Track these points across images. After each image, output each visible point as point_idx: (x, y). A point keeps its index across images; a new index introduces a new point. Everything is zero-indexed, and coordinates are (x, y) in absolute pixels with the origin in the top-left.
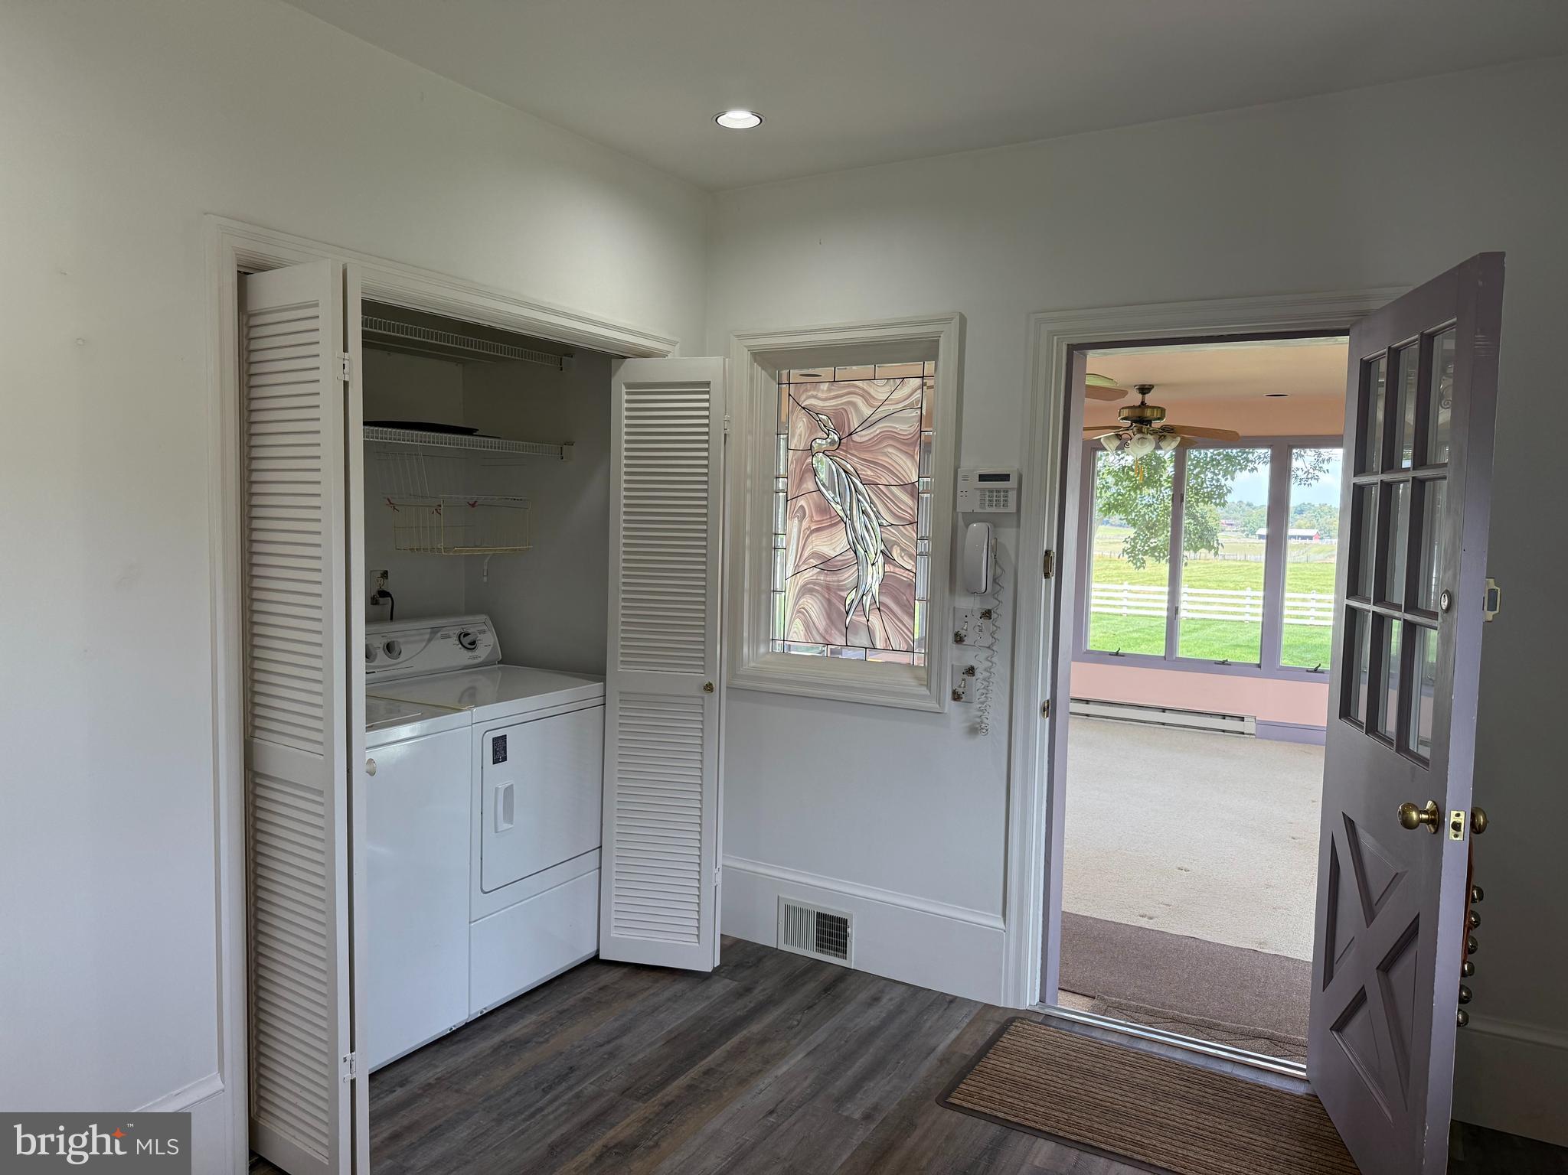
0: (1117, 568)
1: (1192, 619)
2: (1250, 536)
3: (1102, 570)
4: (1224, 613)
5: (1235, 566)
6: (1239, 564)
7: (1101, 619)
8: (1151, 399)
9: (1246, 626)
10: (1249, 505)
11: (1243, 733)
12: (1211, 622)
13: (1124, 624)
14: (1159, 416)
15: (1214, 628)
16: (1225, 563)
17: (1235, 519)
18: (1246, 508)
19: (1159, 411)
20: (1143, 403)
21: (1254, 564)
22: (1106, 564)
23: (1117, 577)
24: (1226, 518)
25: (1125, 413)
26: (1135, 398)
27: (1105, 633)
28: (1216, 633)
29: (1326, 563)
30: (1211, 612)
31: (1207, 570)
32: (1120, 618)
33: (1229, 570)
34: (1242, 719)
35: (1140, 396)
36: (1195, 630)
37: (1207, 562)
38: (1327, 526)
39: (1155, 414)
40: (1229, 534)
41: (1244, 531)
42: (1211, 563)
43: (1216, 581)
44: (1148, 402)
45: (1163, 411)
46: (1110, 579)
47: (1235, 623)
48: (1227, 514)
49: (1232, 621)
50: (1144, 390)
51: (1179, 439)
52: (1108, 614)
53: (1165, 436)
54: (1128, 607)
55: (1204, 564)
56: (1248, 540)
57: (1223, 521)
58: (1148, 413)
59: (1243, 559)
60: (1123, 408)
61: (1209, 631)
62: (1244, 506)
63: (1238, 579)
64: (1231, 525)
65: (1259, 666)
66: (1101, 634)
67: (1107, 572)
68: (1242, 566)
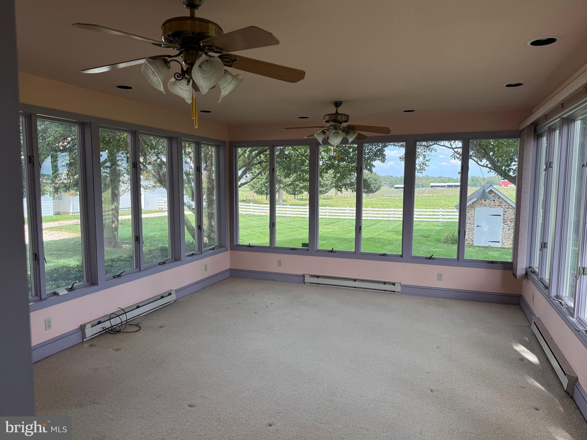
0: (347, 200)
1: (372, 220)
2: (392, 188)
3: (341, 201)
4: (384, 217)
5: (387, 199)
6: (388, 198)
7: (339, 221)
8: (341, 110)
9: (392, 222)
10: (391, 177)
11: (395, 292)
12: (379, 221)
13: (347, 223)
14: (345, 120)
15: (380, 223)
16: (384, 198)
17: (387, 182)
18: (390, 178)
19: (346, 117)
20: (337, 112)
21: (393, 198)
22: (343, 199)
23: (346, 204)
24: (384, 181)
25: (327, 118)
26: (332, 110)
27: (340, 227)
28: (381, 226)
29: (418, 197)
30: (379, 217)
31: (378, 200)
32: (346, 221)
33: (385, 200)
34: (394, 284)
35: (335, 108)
36: (374, 224)
37: (377, 197)
38: (418, 183)
39: (343, 118)
40: (385, 187)
41: (390, 186)
42: (379, 198)
43: (381, 205)
44: (339, 112)
45: (348, 116)
46: (344, 205)
47: (388, 221)
48: (384, 180)
49: (387, 220)
50: (337, 104)
51: (357, 133)
52: (342, 219)
53: (349, 132)
54: (349, 216)
55: (377, 198)
56: (391, 189)
57: (383, 183)
58: (339, 118)
59: (390, 196)
60: (325, 115)
61: (378, 225)
62: (389, 177)
63: (388, 203)
64: (385, 184)
65: (402, 256)
66: (338, 228)
67: (343, 202)
68: (389, 199)
